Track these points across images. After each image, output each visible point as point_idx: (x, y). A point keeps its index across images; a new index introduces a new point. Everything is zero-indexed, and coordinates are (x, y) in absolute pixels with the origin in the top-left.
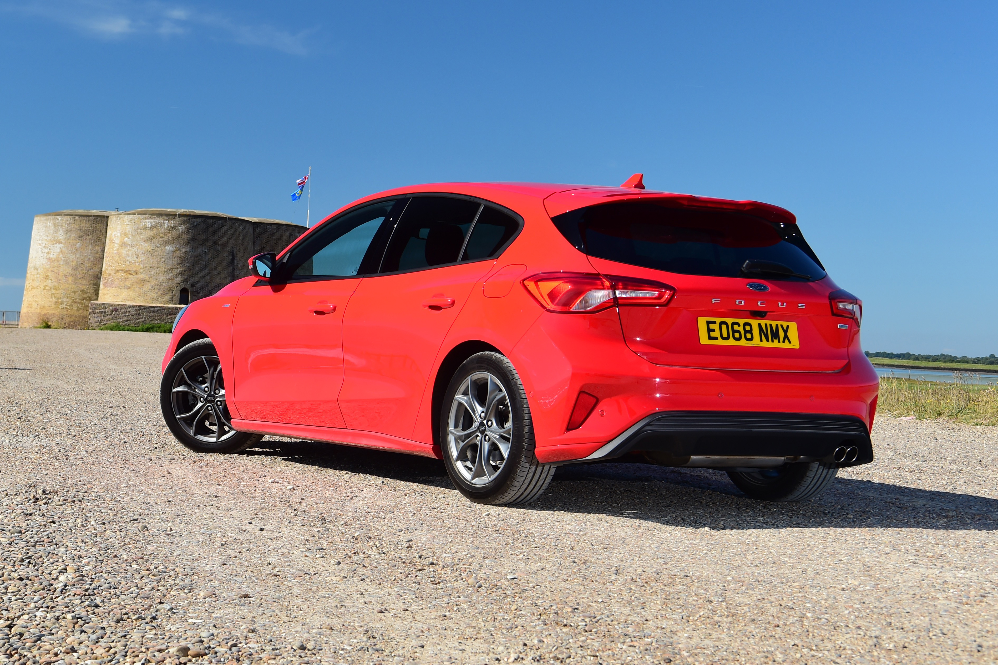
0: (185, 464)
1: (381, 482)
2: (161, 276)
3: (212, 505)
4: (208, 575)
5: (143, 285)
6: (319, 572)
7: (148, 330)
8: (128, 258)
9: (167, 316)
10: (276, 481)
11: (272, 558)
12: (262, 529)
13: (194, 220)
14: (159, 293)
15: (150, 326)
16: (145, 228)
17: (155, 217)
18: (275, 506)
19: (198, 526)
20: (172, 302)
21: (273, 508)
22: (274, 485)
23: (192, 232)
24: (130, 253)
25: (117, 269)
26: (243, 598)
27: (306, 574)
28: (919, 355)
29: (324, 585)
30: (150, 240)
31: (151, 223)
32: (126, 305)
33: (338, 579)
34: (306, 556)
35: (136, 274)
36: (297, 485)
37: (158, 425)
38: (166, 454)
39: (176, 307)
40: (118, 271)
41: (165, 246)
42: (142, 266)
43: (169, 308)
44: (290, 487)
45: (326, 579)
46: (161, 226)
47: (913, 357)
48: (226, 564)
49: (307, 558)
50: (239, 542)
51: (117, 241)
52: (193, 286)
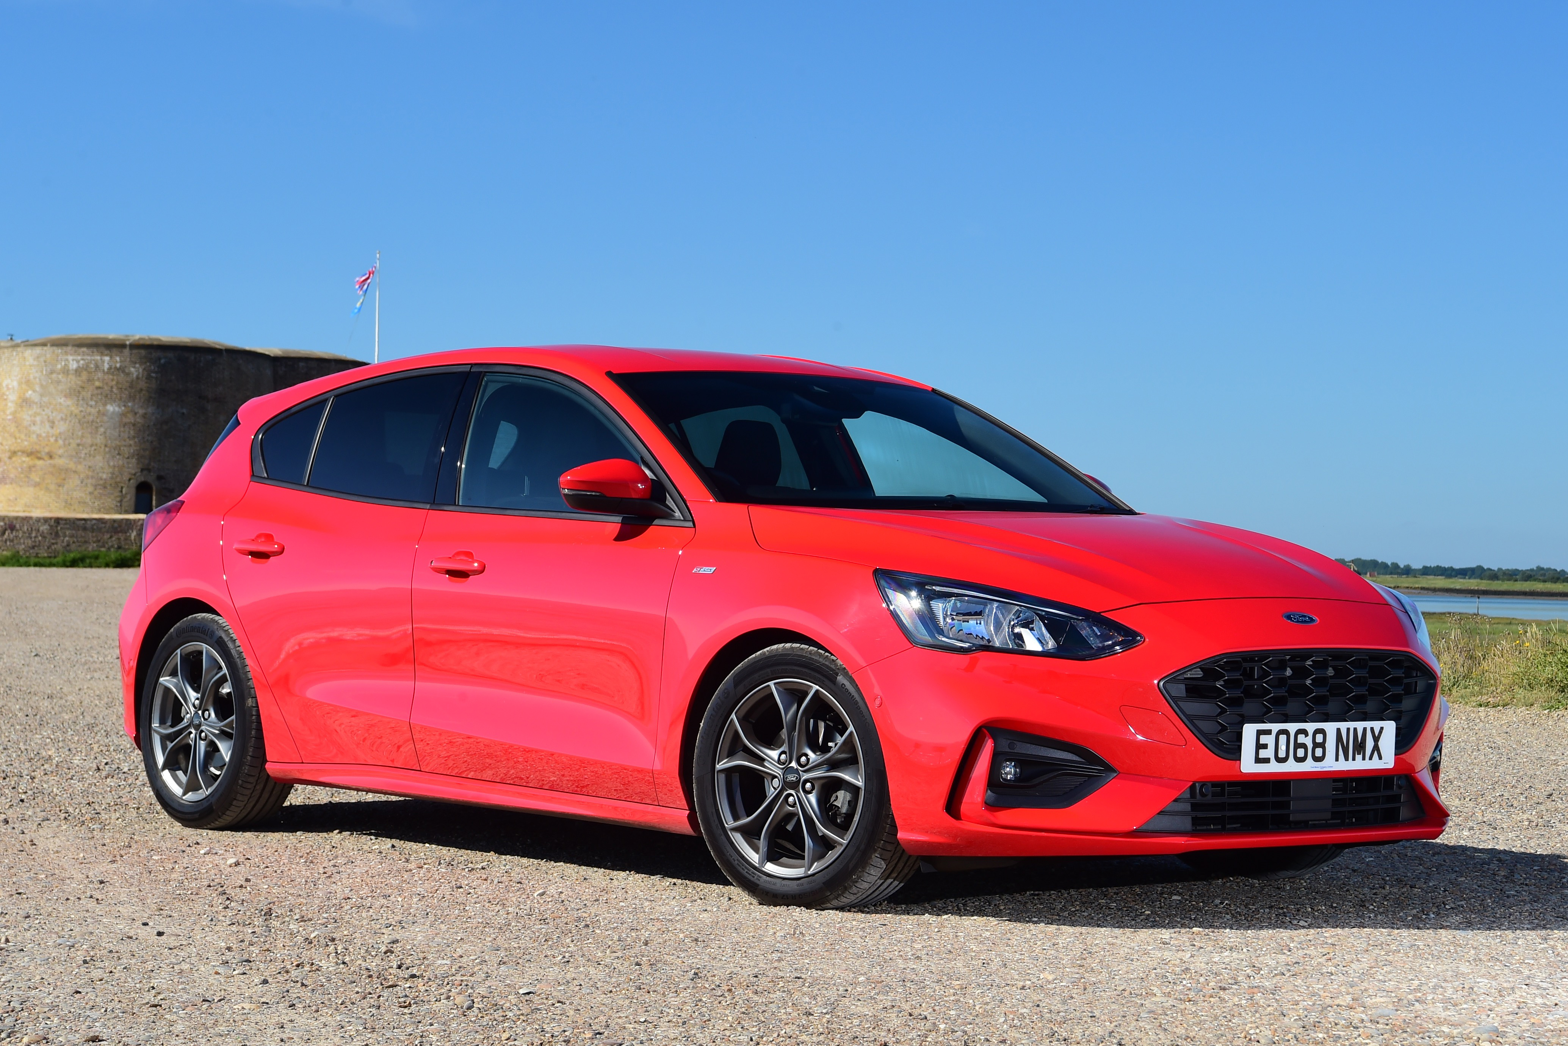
0: (64, 827)
1: (390, 845)
2: (99, 461)
3: (91, 897)
4: (46, 1010)
5: (64, 479)
6: (228, 997)
7: (74, 563)
8: (33, 428)
9: (111, 537)
10: (214, 851)
11: (160, 981)
12: (160, 934)
13: (159, 354)
14: (96, 493)
15: (78, 556)
16: (66, 371)
17: (84, 349)
18: (197, 894)
19: (57, 933)
20: (121, 510)
21: (193, 897)
22: (208, 858)
23: (156, 378)
24: (38, 419)
25: (13, 448)
26: (91, 1043)
27: (204, 1000)
28: (1500, 569)
29: (228, 1016)
30: (75, 393)
31: (78, 362)
32: (31, 518)
33: (253, 1006)
34: (217, 973)
35: (51, 457)
36: (246, 857)
37: (37, 758)
38: (38, 810)
39: (127, 520)
40: (14, 453)
41: (105, 405)
42: (61, 442)
43: (114, 521)
44: (232, 861)
45: (235, 1007)
46: (97, 366)
47: (1487, 573)
48: (80, 993)
49: (217, 976)
50: (116, 955)
51: (13, 397)
52: (159, 478)
